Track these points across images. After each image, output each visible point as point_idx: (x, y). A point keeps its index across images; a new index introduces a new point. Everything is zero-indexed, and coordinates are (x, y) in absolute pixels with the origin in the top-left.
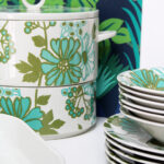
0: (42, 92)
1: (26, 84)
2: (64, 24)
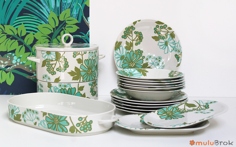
0: (81, 85)
1: (74, 81)
2: (90, 52)
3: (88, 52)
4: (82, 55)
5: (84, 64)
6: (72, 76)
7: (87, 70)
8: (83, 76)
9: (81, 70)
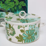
3: (28, 26)
4: (24, 28)
5: (25, 33)
6: (17, 39)
7: (28, 36)
8: (25, 40)
9: (23, 36)
